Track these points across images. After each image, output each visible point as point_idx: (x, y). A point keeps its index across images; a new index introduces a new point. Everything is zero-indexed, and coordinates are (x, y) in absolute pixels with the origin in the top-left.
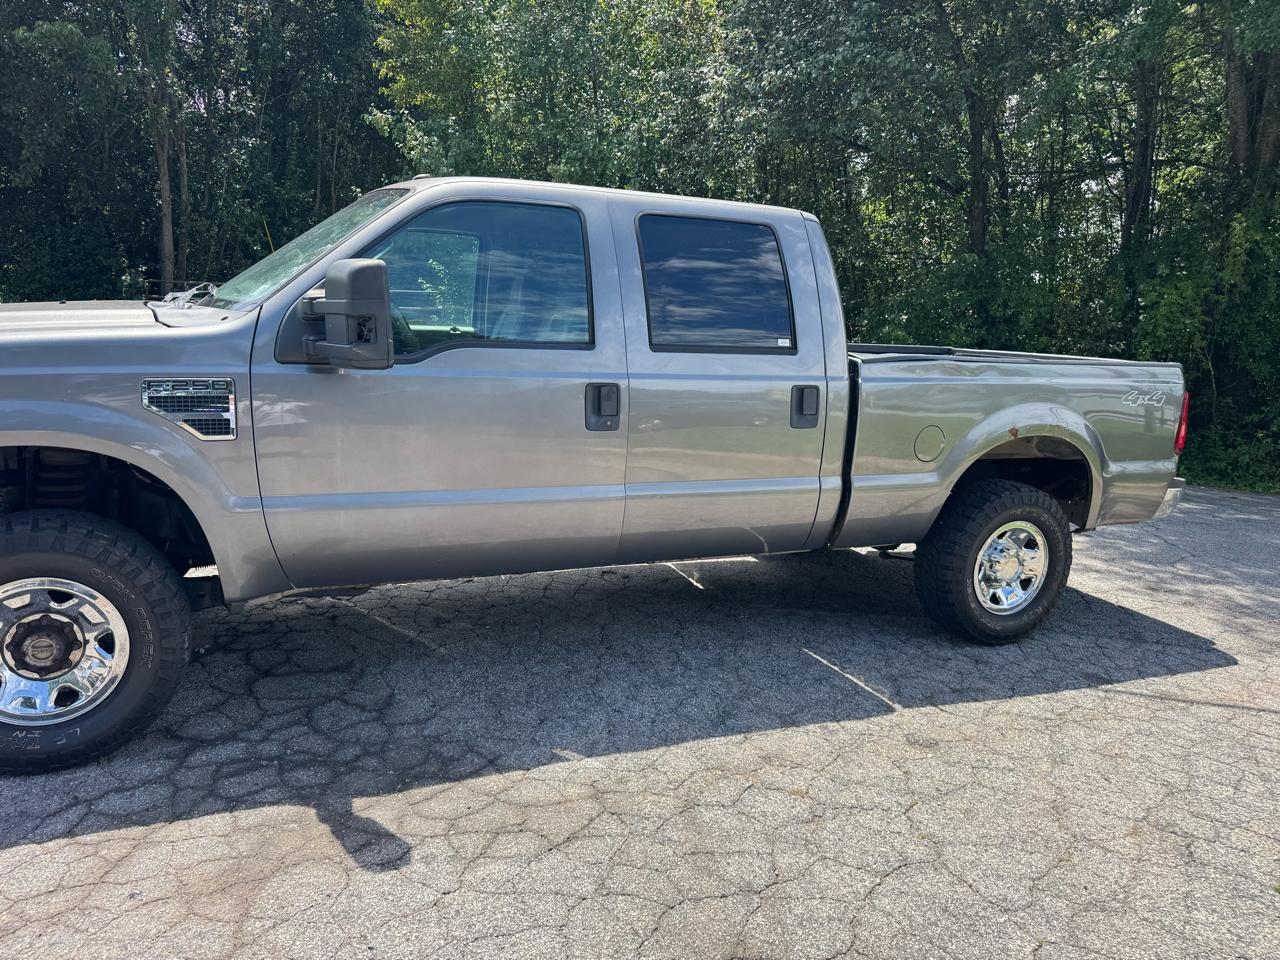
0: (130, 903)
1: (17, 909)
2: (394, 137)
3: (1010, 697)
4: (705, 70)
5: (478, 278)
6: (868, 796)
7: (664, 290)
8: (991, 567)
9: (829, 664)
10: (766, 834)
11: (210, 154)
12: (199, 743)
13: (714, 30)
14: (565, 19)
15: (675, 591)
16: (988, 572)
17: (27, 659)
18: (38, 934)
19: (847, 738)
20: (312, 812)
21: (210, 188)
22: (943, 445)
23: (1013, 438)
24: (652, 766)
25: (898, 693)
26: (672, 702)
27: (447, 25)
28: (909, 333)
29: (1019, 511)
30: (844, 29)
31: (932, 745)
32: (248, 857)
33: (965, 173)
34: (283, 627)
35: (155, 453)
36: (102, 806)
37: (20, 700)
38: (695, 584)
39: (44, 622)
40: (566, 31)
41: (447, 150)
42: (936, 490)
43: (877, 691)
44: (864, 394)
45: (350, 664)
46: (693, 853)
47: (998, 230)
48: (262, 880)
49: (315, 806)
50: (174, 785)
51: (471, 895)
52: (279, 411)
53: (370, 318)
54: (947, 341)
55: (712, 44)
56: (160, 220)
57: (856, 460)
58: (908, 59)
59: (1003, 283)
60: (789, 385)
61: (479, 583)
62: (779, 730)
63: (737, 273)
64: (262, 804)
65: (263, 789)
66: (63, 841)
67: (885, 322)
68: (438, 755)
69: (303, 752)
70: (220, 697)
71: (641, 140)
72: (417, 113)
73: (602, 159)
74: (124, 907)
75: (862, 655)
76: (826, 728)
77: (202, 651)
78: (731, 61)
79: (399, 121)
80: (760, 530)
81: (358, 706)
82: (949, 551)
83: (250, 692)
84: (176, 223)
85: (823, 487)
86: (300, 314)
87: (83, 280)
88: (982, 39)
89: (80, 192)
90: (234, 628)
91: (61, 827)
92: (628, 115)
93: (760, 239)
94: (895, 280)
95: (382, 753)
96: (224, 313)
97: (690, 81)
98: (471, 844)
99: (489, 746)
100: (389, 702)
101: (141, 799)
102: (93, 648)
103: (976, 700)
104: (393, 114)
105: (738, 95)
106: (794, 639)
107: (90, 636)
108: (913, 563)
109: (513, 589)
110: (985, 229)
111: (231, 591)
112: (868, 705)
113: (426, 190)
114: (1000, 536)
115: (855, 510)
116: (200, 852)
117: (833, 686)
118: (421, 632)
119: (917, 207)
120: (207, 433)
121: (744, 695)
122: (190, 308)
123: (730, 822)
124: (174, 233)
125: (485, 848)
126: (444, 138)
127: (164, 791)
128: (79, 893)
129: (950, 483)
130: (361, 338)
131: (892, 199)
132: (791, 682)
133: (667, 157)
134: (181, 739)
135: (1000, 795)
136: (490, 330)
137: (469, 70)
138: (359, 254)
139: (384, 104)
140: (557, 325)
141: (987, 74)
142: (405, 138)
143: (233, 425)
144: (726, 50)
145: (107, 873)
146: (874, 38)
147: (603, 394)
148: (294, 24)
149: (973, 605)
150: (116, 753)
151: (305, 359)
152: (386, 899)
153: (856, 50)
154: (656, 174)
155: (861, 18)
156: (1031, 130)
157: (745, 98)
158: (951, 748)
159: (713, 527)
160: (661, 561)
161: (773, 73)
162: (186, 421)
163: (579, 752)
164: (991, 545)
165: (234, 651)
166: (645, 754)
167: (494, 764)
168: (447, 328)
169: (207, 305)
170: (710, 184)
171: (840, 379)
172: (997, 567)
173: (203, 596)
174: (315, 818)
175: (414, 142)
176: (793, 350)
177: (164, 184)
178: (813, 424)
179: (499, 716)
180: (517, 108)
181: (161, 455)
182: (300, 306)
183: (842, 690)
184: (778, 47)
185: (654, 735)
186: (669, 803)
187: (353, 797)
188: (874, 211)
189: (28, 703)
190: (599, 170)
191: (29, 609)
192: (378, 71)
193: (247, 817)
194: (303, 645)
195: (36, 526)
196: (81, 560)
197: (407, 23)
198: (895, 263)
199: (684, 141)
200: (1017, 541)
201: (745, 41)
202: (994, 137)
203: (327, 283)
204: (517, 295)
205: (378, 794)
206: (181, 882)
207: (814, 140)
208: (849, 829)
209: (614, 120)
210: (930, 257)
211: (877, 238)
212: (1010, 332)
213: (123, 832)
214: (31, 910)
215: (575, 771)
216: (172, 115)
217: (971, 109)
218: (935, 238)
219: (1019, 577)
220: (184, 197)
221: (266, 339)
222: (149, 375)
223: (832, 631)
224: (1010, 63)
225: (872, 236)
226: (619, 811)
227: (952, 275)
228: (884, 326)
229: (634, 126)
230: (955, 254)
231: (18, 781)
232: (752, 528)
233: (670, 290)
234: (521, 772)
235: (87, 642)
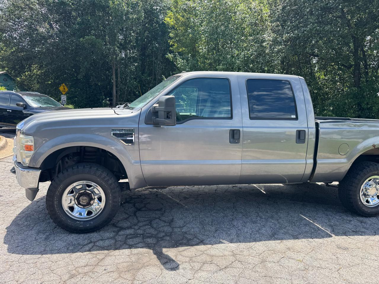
0: (104, 272)
1: (77, 269)
2: (174, 61)
3: (374, 235)
4: (265, 36)
5: (198, 100)
6: (324, 264)
7: (252, 101)
8: (366, 191)
9: (309, 220)
10: (289, 273)
11: (125, 68)
12: (122, 229)
13: (267, 24)
14: (222, 24)
15: (257, 193)
16: (365, 192)
17: (81, 202)
18: (82, 277)
19: (316, 244)
20: (152, 251)
21: (125, 77)
22: (348, 150)
23: (374, 148)
24: (251, 248)
25: (333, 231)
26: (257, 228)
27: (189, 29)
28: (333, 113)
29: (376, 172)
30: (310, 20)
31: (346, 249)
32: (134, 262)
33: (352, 62)
34: (144, 197)
35: (113, 148)
36: (97, 244)
37: (79, 213)
38: (263, 192)
39: (85, 193)
40: (222, 28)
41: (188, 64)
42: (345, 165)
43: (326, 230)
44: (320, 133)
45: (162, 209)
46: (265, 276)
47: (364, 80)
48: (139, 269)
49: (152, 250)
50: (115, 240)
51: (197, 281)
52: (144, 137)
53: (170, 112)
54: (347, 116)
55: (267, 28)
56: (113, 86)
57: (318, 154)
58: (332, 27)
59: (367, 97)
60: (295, 130)
61: (196, 187)
62: (292, 240)
63: (273, 95)
64: (138, 247)
65: (138, 243)
66: (88, 253)
67: (325, 110)
68: (187, 238)
69: (149, 233)
70: (127, 216)
71: (245, 57)
72: (180, 54)
73: (233, 64)
74: (103, 273)
75: (320, 217)
76: (308, 240)
77: (123, 203)
78: (273, 33)
79: (175, 56)
80: (285, 176)
81: (164, 221)
82: (351, 185)
83: (135, 215)
84: (117, 87)
85: (307, 162)
86: (152, 111)
87: (93, 102)
88: (358, 20)
89: (93, 79)
90: (131, 197)
91: (87, 248)
92: (241, 50)
93: (283, 85)
94: (328, 96)
95: (170, 236)
96: (132, 111)
97: (260, 39)
98: (197, 266)
99: (201, 237)
100: (172, 221)
101: (107, 243)
102: (96, 200)
103: (361, 235)
104: (173, 55)
105: (275, 42)
106: (297, 211)
107: (96, 197)
108: (338, 188)
109: (206, 190)
110: (360, 79)
111: (132, 186)
112: (323, 234)
113: (185, 76)
114: (369, 181)
115: (318, 170)
116: (122, 259)
117: (310, 227)
118: (180, 201)
119: (335, 74)
120: (127, 143)
121: (280, 228)
122: (123, 109)
123: (277, 268)
124: (116, 89)
125: (201, 267)
126: (187, 60)
127: (113, 241)
128: (92, 267)
129: (351, 162)
130: (168, 117)
131: (326, 71)
132: (296, 225)
133: (253, 62)
134: (117, 227)
135: (372, 269)
136: (200, 115)
137: (194, 41)
138: (167, 94)
139: (171, 52)
140: (220, 113)
141: (359, 30)
142: (177, 61)
143: (134, 141)
144: (271, 29)
145: (99, 262)
146: (320, 22)
147: (235, 132)
148: (147, 32)
149: (359, 203)
150: (101, 229)
151: (153, 123)
152: (172, 279)
153: (314, 26)
154: (249, 67)
155: (315, 16)
156: (376, 47)
157: (278, 43)
158: (353, 251)
159: (269, 174)
160: (253, 184)
161: (287, 35)
162: (122, 140)
163: (228, 241)
164: (366, 183)
165: (131, 203)
166: (248, 244)
167: (202, 242)
168: (188, 114)
169: (127, 109)
170: (266, 69)
171: (313, 128)
172: (368, 191)
173: (124, 187)
174: (152, 253)
175: (179, 62)
176: (297, 119)
177: (114, 76)
178: (304, 142)
179: (203, 228)
180: (208, 51)
181: (115, 149)
182: (152, 108)
183: (313, 229)
184: (288, 27)
185: (251, 238)
186: (257, 260)
187: (163, 248)
188: (320, 75)
189: (80, 214)
190: (232, 67)
191: (82, 189)
192: (170, 43)
193: (135, 251)
194: (149, 202)
195: (84, 167)
196: (94, 176)
197: (178, 29)
198: (328, 91)
199: (258, 57)
200: (375, 182)
201: (278, 26)
202: (362, 50)
203: (159, 102)
204: (209, 104)
205: (170, 248)
206: (117, 267)
207: (300, 54)
208: (317, 274)
209: (237, 52)
210: (340, 89)
211: (321, 83)
212: (369, 113)
213: (103, 251)
214: (80, 270)
215: (227, 247)
216: (116, 58)
217: (354, 41)
218: (341, 83)
219: (376, 195)
220: (119, 80)
221: (143, 118)
222: (113, 127)
223: (310, 209)
224: (368, 26)
225: (320, 83)
226: (241, 261)
227: (348, 94)
228: (324, 111)
229: (243, 53)
230: (349, 87)
231: (77, 235)
232: (282, 175)
233: (254, 101)
234: (211, 245)
235: (95, 199)
